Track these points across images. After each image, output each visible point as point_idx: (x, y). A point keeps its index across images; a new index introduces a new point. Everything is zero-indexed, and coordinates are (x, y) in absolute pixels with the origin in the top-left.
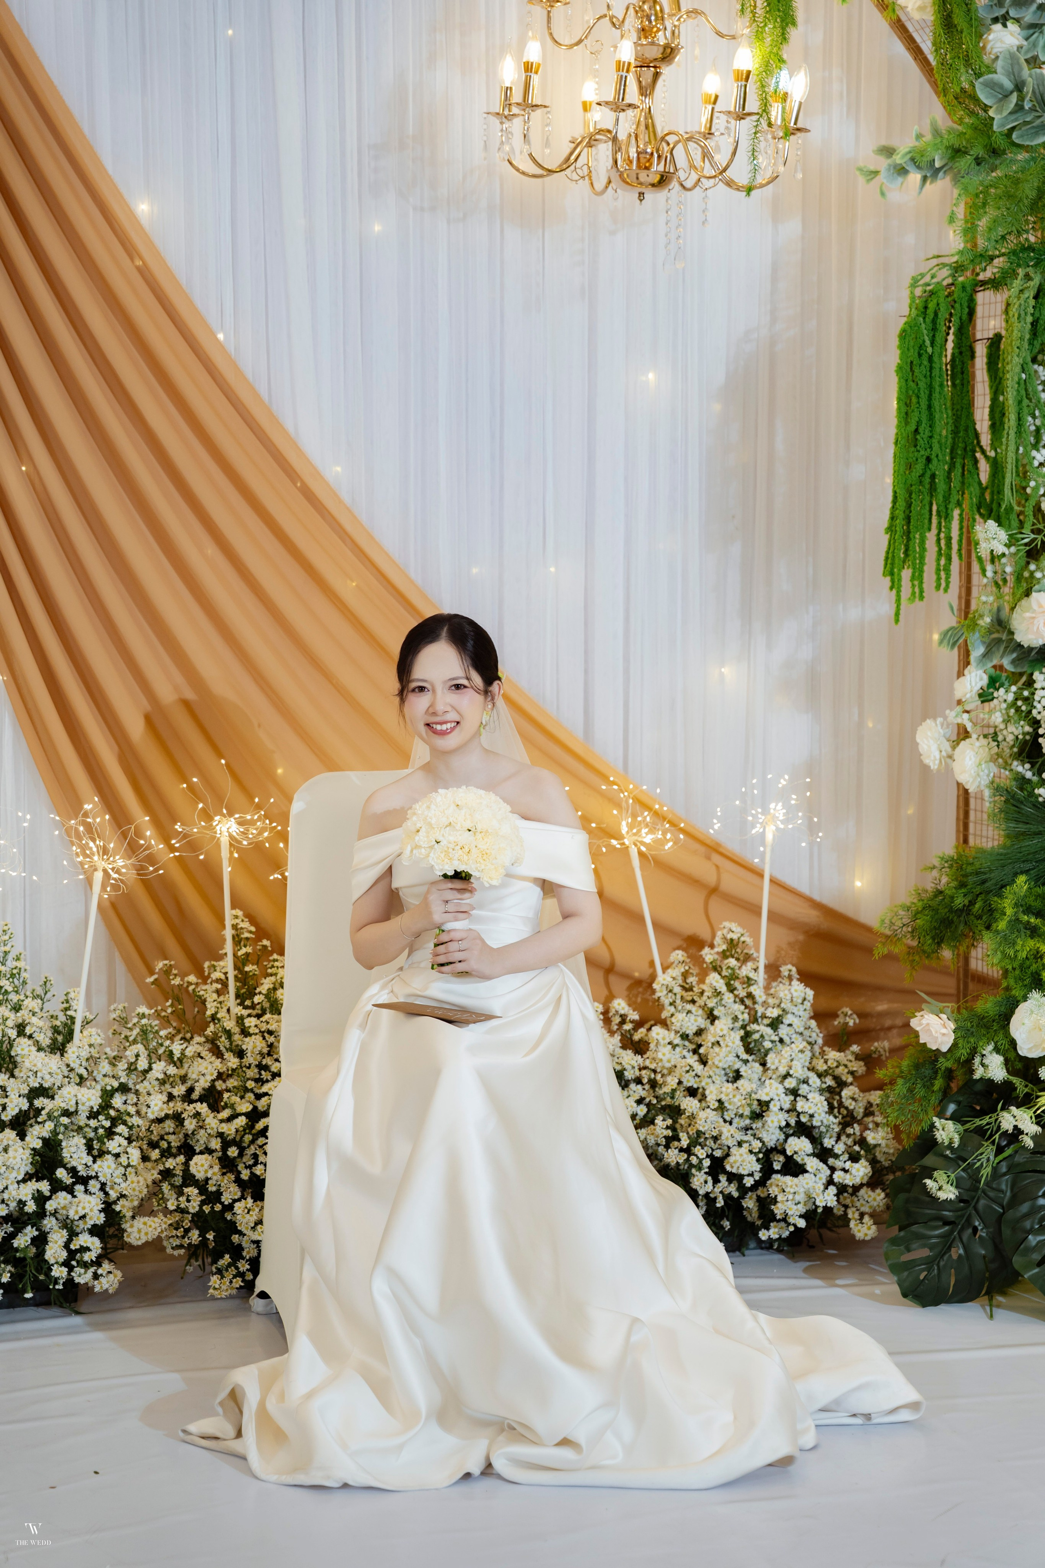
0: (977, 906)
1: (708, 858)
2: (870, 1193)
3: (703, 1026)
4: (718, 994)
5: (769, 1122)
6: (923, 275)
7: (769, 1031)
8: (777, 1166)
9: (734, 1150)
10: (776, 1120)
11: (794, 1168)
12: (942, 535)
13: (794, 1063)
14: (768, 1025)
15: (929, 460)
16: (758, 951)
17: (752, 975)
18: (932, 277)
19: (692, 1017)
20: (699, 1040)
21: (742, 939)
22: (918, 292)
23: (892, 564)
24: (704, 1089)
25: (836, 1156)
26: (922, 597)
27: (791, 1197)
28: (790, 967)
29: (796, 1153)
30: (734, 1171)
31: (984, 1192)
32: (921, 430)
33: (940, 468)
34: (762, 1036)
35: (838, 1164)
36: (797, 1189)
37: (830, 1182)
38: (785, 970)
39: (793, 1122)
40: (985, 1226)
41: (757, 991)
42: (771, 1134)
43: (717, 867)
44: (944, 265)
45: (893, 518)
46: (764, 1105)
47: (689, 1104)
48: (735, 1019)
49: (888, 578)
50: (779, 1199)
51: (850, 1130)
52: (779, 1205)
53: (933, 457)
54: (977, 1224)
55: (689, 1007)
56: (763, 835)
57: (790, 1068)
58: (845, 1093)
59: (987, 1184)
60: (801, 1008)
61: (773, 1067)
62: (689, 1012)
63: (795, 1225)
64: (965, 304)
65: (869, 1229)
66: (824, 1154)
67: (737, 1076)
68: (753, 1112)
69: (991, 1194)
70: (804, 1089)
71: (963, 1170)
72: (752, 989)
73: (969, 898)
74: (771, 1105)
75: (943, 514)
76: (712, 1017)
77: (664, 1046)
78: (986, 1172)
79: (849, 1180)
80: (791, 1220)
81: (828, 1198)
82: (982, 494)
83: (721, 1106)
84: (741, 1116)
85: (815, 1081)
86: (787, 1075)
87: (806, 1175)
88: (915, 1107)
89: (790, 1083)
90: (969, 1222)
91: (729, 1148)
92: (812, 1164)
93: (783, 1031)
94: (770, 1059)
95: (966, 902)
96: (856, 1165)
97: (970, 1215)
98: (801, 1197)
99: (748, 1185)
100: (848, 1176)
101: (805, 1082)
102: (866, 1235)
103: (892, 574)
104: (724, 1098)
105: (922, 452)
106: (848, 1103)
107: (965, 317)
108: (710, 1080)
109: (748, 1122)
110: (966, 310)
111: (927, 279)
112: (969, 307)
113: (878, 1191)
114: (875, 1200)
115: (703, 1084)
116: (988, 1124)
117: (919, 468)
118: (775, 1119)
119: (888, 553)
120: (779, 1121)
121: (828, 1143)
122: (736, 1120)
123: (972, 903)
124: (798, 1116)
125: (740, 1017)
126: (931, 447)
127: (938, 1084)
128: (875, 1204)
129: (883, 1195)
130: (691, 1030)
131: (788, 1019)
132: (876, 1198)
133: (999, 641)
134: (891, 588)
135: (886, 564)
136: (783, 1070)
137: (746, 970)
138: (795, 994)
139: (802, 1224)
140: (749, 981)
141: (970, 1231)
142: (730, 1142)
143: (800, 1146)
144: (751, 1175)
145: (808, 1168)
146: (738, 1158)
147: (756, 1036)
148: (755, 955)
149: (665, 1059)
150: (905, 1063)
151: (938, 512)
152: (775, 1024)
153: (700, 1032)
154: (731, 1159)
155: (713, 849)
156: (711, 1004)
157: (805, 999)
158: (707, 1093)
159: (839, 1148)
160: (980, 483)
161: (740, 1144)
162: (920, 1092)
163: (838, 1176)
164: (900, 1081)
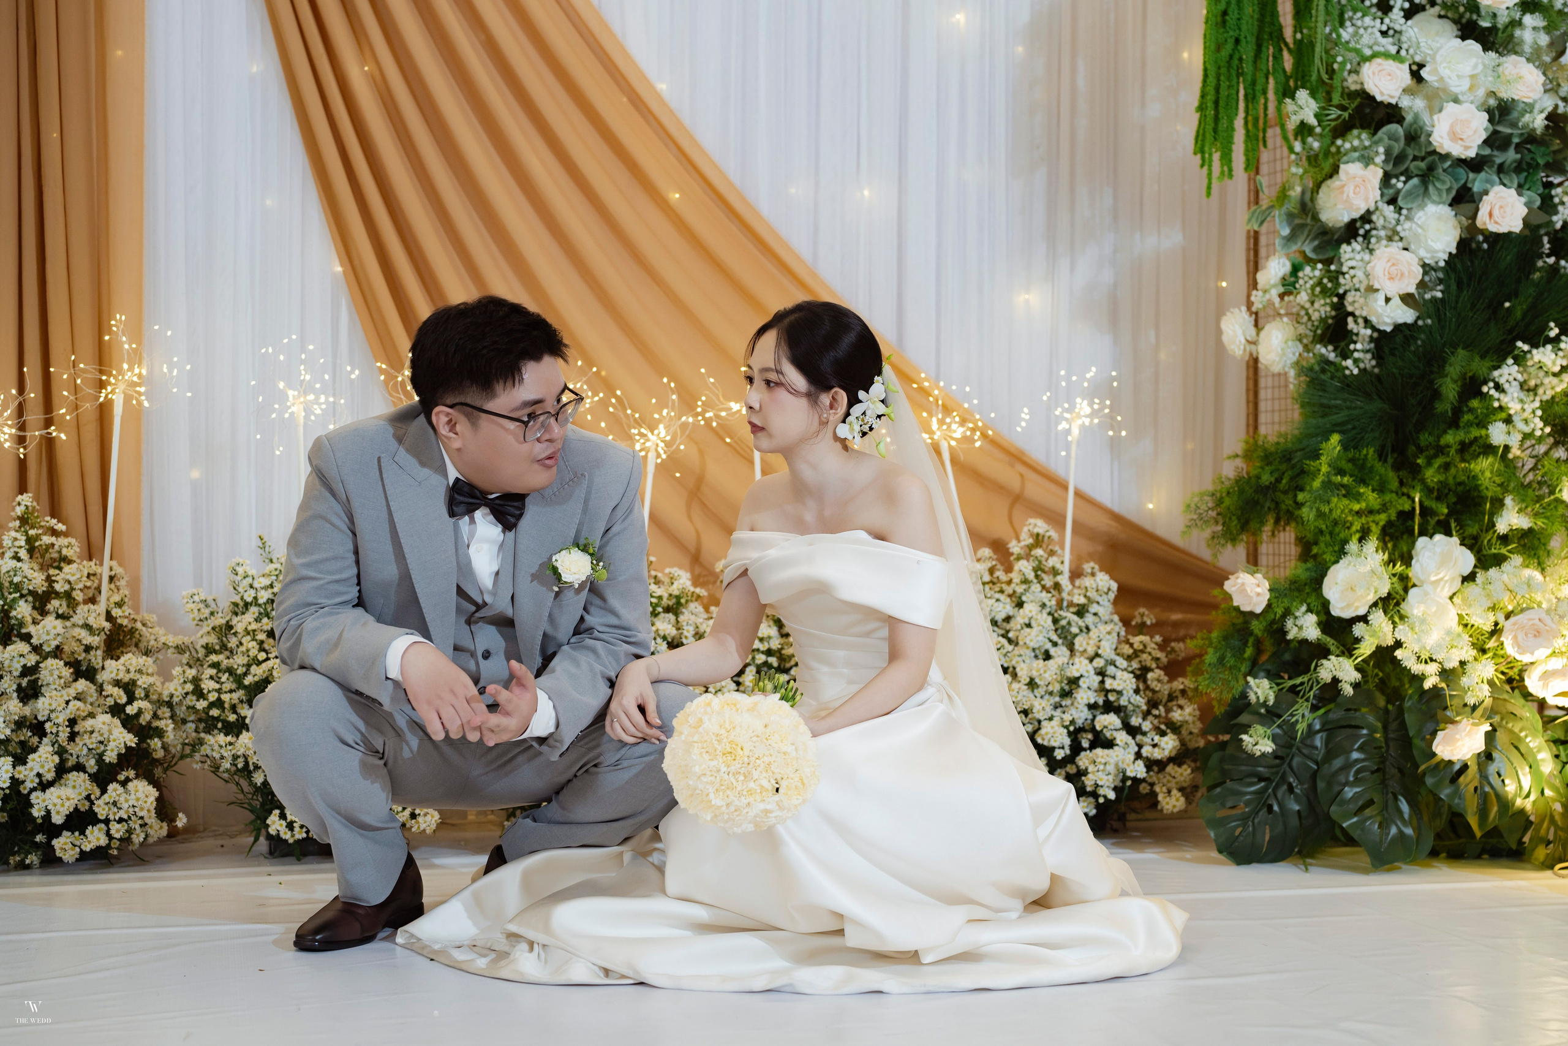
0: (1284, 481)
1: (1012, 466)
2: (1176, 768)
3: (1011, 614)
4: (1025, 581)
5: (1078, 701)
7: (1075, 618)
8: (1085, 744)
9: (1044, 723)
10: (1085, 697)
11: (1102, 742)
12: (1250, 118)
13: (1103, 643)
14: (1074, 613)
15: (1237, 41)
16: (1062, 547)
17: (1058, 566)
19: (1001, 605)
20: (1008, 627)
21: (1048, 534)
23: (1203, 141)
24: (1014, 668)
25: (1144, 734)
26: (1231, 176)
27: (1101, 767)
28: (1092, 564)
29: (1105, 727)
30: (1046, 743)
31: (1298, 749)
32: (1230, 11)
33: (1247, 51)
34: (1069, 623)
35: (1147, 740)
36: (1108, 759)
37: (1138, 755)
38: (1088, 567)
39: (1101, 702)
40: (1300, 783)
41: (1064, 580)
42: (1080, 714)
43: (1022, 475)
45: (1203, 96)
46: (1074, 682)
48: (1044, 605)
49: (1199, 156)
50: (1090, 770)
51: (1155, 712)
52: (1090, 776)
53: (1242, 38)
54: (1291, 780)
55: (998, 596)
56: (1068, 432)
57: (1099, 648)
58: (1150, 675)
59: (1302, 741)
60: (1105, 596)
61: (1081, 649)
62: (998, 600)
63: (1105, 797)
65: (1177, 800)
66: (1133, 731)
67: (1047, 656)
68: (1062, 689)
69: (1305, 751)
70: (1111, 670)
71: (1279, 726)
72: (1059, 578)
73: (1276, 475)
74: (1081, 682)
75: (1250, 97)
76: (1020, 605)
78: (1301, 727)
79: (1157, 754)
80: (1101, 791)
81: (1139, 770)
82: (1287, 81)
83: (1032, 684)
84: (1051, 693)
85: (1122, 663)
86: (1097, 655)
87: (1115, 748)
88: (1226, 675)
89: (1099, 663)
90: (1283, 778)
91: (1039, 722)
92: (1122, 737)
93: (1089, 619)
94: (1077, 641)
95: (1273, 480)
96: (1166, 739)
97: (1284, 772)
98: (1110, 768)
99: (1059, 757)
100: (1156, 750)
101: (1113, 663)
102: (1174, 806)
103: (1202, 152)
104: (1034, 674)
105: (1231, 33)
106: (1154, 685)
108: (1020, 659)
109: (1057, 699)
113: (1185, 767)
114: (1181, 775)
115: (1014, 663)
116: (1302, 684)
117: (1229, 47)
118: (1085, 695)
119: (1198, 132)
120: (1087, 700)
121: (1135, 721)
122: (1046, 697)
123: (1278, 480)
124: (1106, 696)
125: (1048, 603)
126: (1240, 29)
127: (1249, 652)
128: (1182, 779)
129: (1189, 771)
130: (1000, 617)
131: (1094, 608)
132: (1183, 773)
133: (1302, 226)
134: (1202, 166)
135: (1196, 142)
136: (1091, 651)
137: (1053, 562)
138: (1100, 583)
139: (1112, 795)
140: (1055, 572)
141: (1285, 787)
142: (1041, 716)
143: (1109, 722)
144: (1062, 748)
145: (1118, 741)
146: (1049, 730)
147: (1063, 623)
148: (1060, 552)
150: (1214, 635)
151: (1246, 96)
152: (1081, 611)
153: (1008, 619)
154: (1042, 732)
155: (1016, 457)
156: (1020, 589)
157: (1109, 589)
158: (1018, 670)
159: (1146, 726)
160: (1284, 71)
161: (1051, 719)
162: (1230, 661)
163: (1146, 751)
164: (1211, 650)
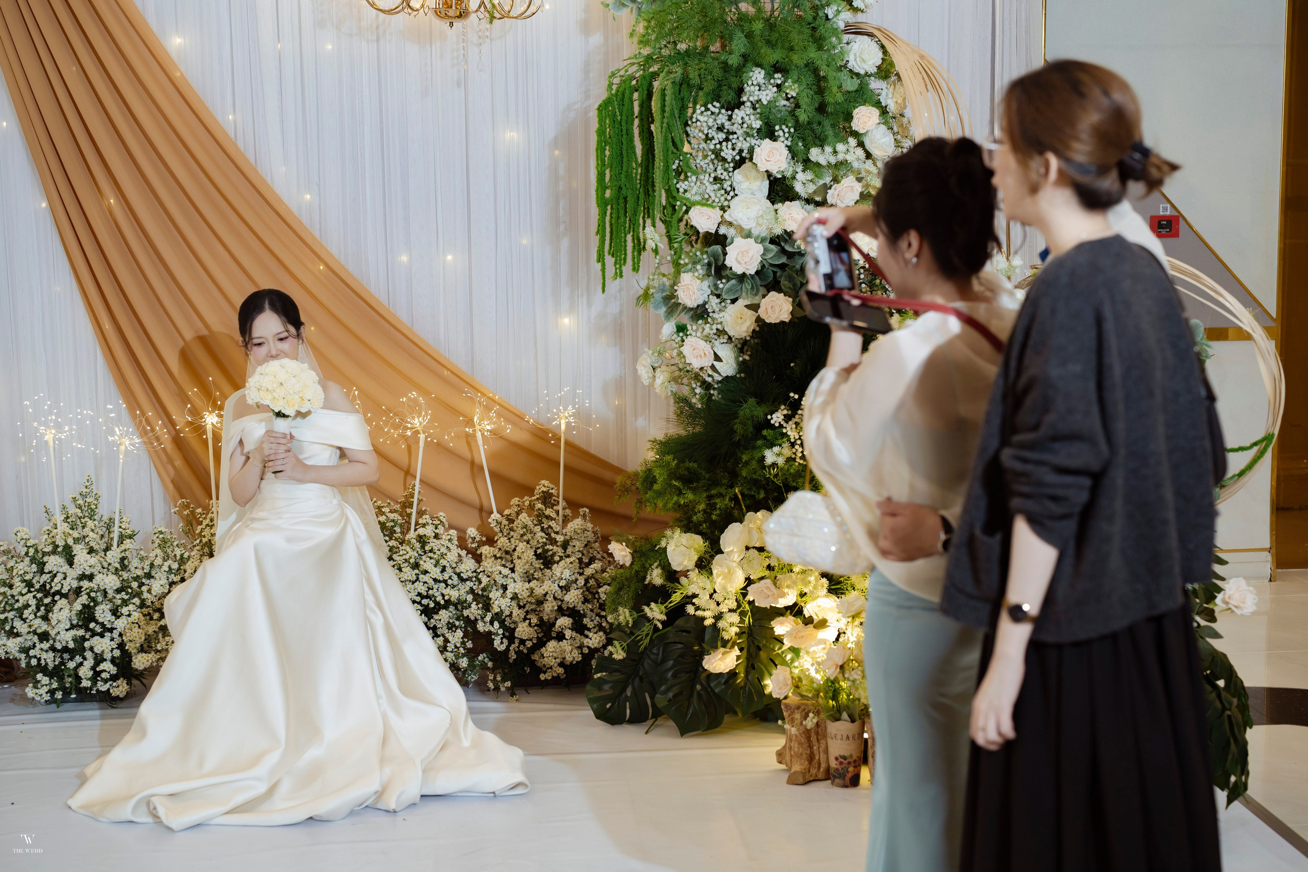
5: (546, 607)
6: (619, 70)
8: (553, 635)
9: (520, 624)
11: (559, 636)
14: (559, 546)
18: (626, 71)
21: (551, 491)
22: (617, 80)
25: (589, 630)
26: (620, 277)
28: (585, 511)
29: (559, 627)
31: (648, 654)
35: (588, 635)
36: (557, 650)
37: (580, 646)
38: (582, 511)
42: (547, 615)
44: (634, 64)
46: (542, 597)
47: (494, 594)
49: (599, 263)
54: (642, 674)
63: (556, 672)
64: (645, 88)
66: (580, 628)
68: (538, 601)
69: (652, 656)
71: (632, 641)
74: (548, 597)
77: (490, 558)
78: (644, 643)
79: (591, 644)
80: (554, 669)
81: (575, 655)
83: (516, 598)
87: (564, 641)
89: (563, 583)
90: (638, 673)
91: (517, 623)
92: (569, 634)
96: (595, 636)
97: (639, 669)
98: (558, 655)
99: (529, 646)
100: (591, 642)
101: (575, 583)
104: (517, 592)
107: (645, 96)
108: (512, 581)
109: (535, 607)
110: (646, 92)
111: (622, 73)
112: (648, 90)
115: (509, 583)
118: (550, 606)
120: (553, 607)
121: (585, 621)
122: (527, 606)
125: (541, 541)
135: (597, 254)
139: (560, 671)
141: (638, 679)
142: (518, 620)
143: (564, 623)
144: (531, 640)
145: (567, 637)
146: (522, 629)
149: (488, 566)
152: (564, 545)
154: (517, 630)
159: (590, 625)
161: (526, 621)
163: (587, 642)
